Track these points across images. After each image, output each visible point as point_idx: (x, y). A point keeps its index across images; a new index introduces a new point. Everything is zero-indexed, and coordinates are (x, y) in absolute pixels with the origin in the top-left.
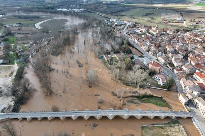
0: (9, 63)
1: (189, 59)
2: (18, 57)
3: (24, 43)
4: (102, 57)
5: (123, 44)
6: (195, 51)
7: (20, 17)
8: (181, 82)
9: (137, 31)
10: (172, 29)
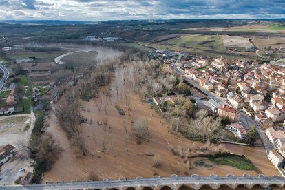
0: (23, 112)
1: (273, 101)
2: (35, 104)
3: (41, 85)
4: (151, 101)
5: (178, 82)
6: (280, 90)
7: (34, 50)
8: (268, 133)
9: (194, 64)
10: (242, 60)
